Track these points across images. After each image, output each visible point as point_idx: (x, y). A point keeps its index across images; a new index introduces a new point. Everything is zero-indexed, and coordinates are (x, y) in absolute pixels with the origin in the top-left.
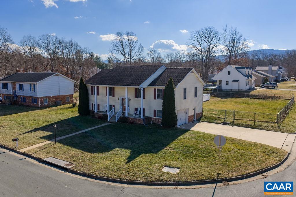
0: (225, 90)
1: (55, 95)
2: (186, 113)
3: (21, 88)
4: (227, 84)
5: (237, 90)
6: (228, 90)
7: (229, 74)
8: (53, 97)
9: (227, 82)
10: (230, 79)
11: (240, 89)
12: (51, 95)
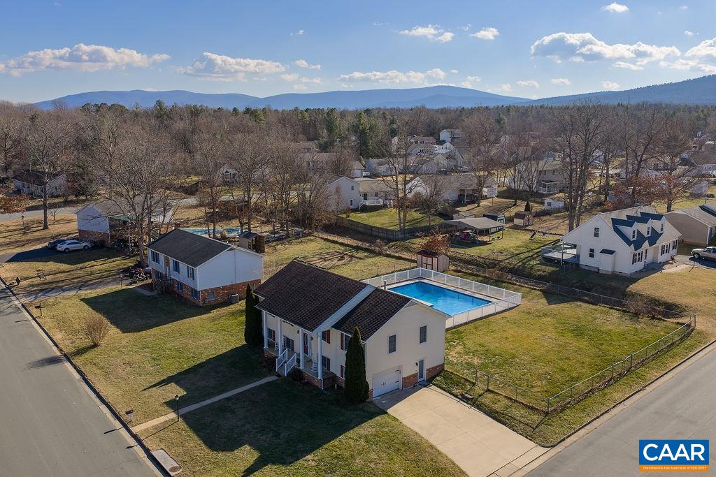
0: (586, 268)
1: (228, 284)
2: (399, 371)
3: (176, 268)
4: (592, 255)
5: (610, 274)
6: (593, 270)
7: (596, 235)
8: (224, 288)
9: (592, 250)
10: (598, 245)
11: (618, 270)
12: (220, 285)
